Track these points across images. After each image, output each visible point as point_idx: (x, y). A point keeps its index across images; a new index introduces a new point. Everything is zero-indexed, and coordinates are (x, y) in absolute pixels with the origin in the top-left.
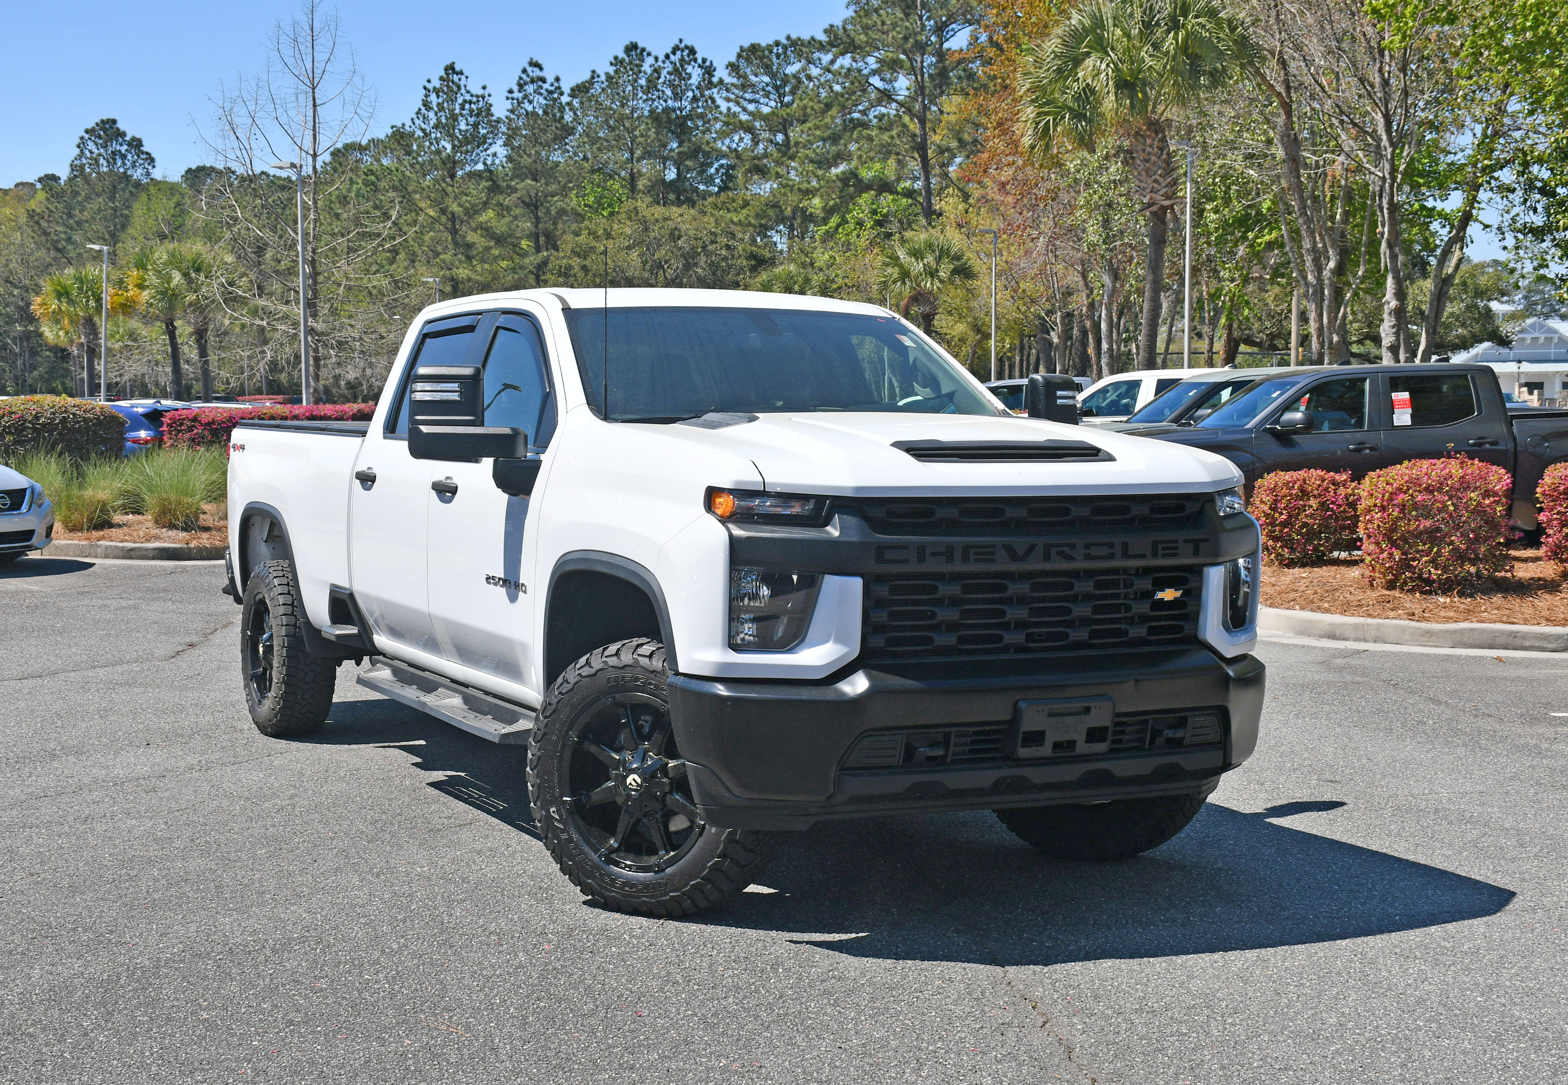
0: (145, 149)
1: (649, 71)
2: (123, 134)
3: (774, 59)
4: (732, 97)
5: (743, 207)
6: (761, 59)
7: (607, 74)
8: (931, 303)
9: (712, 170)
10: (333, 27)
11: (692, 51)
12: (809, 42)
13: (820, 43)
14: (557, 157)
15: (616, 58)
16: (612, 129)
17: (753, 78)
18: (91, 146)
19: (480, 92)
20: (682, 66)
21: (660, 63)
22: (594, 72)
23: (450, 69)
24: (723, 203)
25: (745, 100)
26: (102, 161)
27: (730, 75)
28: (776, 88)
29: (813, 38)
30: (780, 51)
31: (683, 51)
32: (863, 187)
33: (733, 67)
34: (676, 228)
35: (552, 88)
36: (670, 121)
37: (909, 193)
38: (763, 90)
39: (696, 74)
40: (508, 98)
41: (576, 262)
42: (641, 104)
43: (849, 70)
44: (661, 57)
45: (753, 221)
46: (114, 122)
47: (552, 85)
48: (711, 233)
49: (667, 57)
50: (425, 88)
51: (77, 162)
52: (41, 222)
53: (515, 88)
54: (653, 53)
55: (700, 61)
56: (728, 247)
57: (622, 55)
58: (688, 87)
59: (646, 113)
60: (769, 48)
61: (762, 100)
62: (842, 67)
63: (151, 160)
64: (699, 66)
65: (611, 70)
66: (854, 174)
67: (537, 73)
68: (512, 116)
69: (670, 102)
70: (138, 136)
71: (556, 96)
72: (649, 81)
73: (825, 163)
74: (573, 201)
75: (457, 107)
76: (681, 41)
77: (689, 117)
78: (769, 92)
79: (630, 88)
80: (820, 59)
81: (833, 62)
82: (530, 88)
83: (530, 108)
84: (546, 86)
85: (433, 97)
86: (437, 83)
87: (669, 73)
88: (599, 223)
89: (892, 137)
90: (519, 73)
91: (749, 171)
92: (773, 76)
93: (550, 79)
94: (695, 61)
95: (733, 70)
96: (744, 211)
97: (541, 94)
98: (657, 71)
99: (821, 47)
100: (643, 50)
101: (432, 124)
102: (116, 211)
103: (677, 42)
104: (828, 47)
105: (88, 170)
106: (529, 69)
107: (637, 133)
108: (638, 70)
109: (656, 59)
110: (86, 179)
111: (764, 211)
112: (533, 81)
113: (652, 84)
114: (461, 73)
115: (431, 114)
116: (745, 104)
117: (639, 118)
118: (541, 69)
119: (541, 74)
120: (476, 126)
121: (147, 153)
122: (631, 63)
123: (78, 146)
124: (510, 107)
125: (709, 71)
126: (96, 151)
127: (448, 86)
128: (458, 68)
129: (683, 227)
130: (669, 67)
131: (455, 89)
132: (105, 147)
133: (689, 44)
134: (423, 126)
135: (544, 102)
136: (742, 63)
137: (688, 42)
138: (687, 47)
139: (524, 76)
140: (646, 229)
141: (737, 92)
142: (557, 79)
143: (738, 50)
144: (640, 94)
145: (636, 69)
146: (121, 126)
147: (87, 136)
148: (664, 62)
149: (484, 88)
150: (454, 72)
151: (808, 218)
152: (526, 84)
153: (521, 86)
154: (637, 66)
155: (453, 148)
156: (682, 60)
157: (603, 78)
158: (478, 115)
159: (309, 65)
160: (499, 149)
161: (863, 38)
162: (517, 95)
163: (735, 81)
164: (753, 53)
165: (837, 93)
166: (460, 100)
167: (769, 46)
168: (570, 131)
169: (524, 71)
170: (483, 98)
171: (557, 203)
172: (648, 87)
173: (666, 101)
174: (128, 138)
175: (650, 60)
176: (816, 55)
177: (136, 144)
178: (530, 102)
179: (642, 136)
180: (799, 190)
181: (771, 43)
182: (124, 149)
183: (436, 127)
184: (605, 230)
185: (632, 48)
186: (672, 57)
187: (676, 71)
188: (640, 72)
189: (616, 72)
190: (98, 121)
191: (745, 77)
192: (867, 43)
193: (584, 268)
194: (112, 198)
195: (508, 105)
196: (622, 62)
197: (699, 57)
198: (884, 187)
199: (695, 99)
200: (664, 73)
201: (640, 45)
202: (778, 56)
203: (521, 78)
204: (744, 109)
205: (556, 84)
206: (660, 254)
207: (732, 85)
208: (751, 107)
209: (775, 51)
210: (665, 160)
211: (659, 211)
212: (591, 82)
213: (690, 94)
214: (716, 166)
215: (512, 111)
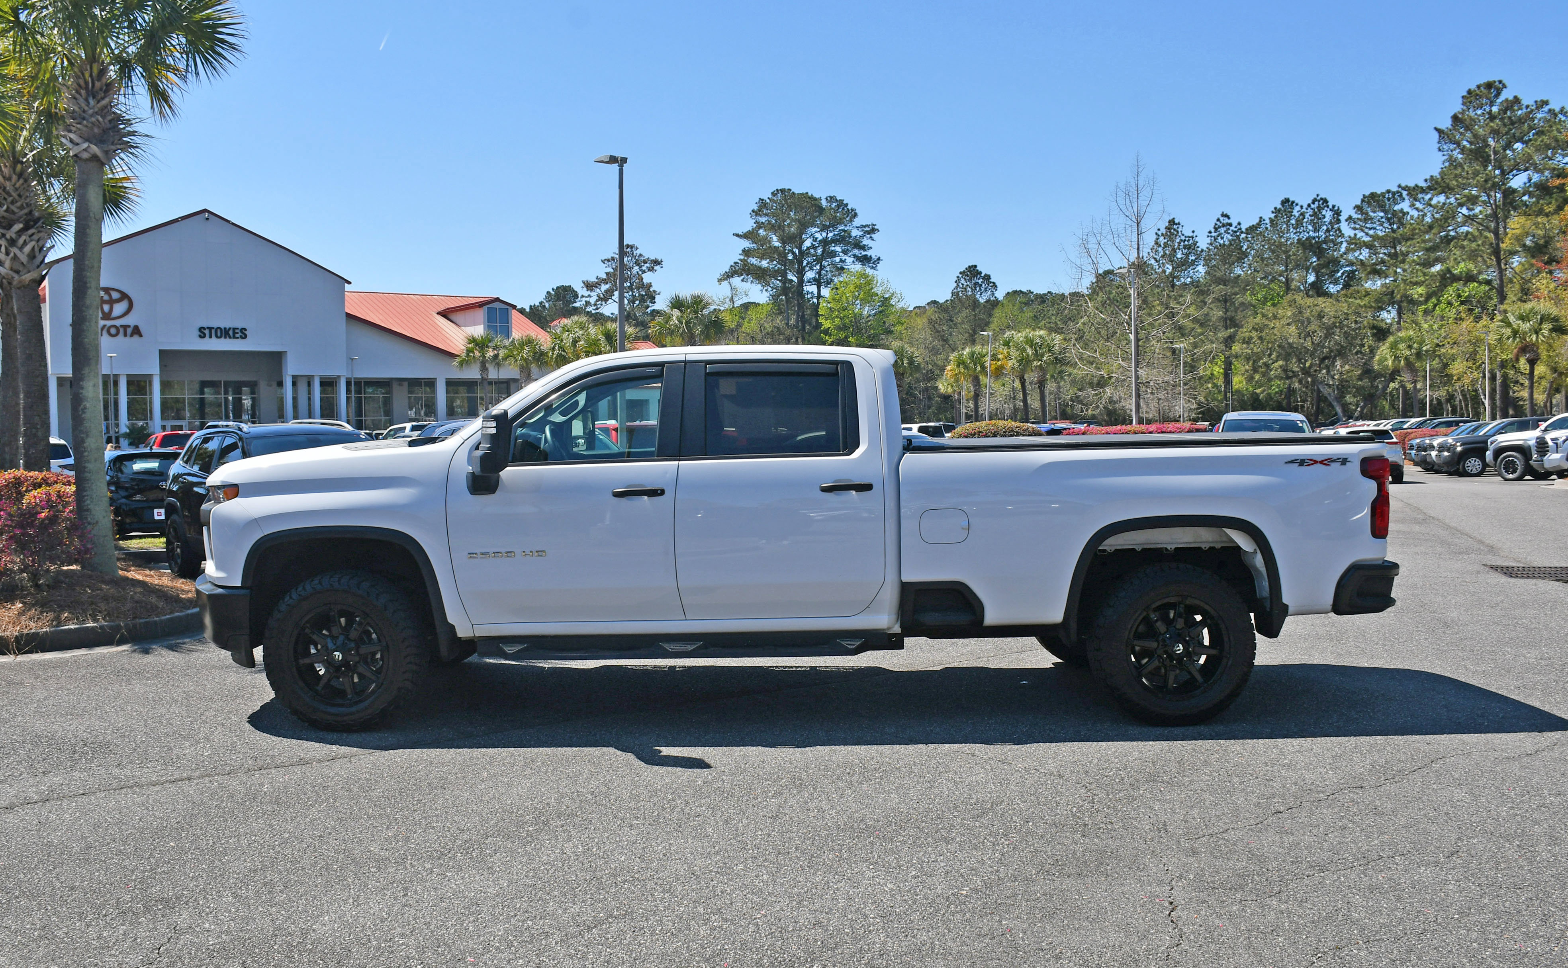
0: (992, 280)
1: (1297, 215)
2: (981, 273)
3: (1386, 201)
4: (1358, 226)
5: (1365, 296)
6: (1378, 201)
7: (1270, 218)
8: (1534, 351)
9: (1339, 274)
10: (1151, 183)
11: (1325, 201)
12: (1414, 188)
13: (1422, 188)
14: (1238, 271)
15: (1275, 208)
16: (1273, 252)
17: (1371, 214)
18: (963, 281)
19: (1191, 234)
20: (1319, 211)
21: (1304, 210)
22: (1261, 218)
23: (1172, 222)
24: (1352, 294)
25: (1367, 228)
26: (969, 289)
27: (1356, 213)
28: (1388, 219)
29: (1416, 186)
30: (1390, 196)
31: (1319, 201)
32: (1456, 279)
33: (1358, 208)
34: (1322, 311)
35: (1236, 229)
36: (1311, 245)
37: (1488, 282)
38: (1379, 221)
39: (1328, 215)
40: (1208, 236)
41: (1254, 334)
42: (1292, 236)
43: (1444, 204)
44: (1305, 206)
45: (1373, 305)
46: (976, 266)
47: (1236, 227)
48: (1346, 314)
49: (1309, 205)
50: (1156, 234)
51: (955, 291)
52: (936, 325)
53: (1213, 230)
54: (1300, 204)
55: (1331, 207)
56: (1356, 322)
57: (1279, 206)
58: (1324, 224)
59: (1296, 241)
60: (1383, 195)
61: (1378, 228)
62: (1439, 202)
63: (995, 286)
64: (1331, 210)
65: (1272, 216)
66: (1448, 270)
67: (1226, 221)
68: (1211, 247)
69: (1311, 233)
70: (988, 273)
71: (1238, 234)
72: (1297, 221)
73: (1428, 264)
74: (1248, 297)
75: (1177, 244)
76: (1318, 195)
77: (1325, 241)
78: (1383, 222)
79: (1285, 226)
80: (1423, 198)
81: (1431, 199)
82: (1222, 230)
83: (1222, 242)
84: (1231, 228)
85: (1162, 238)
86: (1163, 231)
87: (1310, 215)
88: (1269, 309)
89: (1479, 245)
90: (1215, 221)
91: (1369, 273)
92: (1386, 212)
93: (1235, 224)
94: (1328, 207)
95: (1358, 210)
96: (1366, 299)
97: (1229, 233)
98: (1303, 214)
99: (1423, 190)
100: (1293, 202)
101: (1160, 255)
102: (975, 316)
103: (1315, 196)
104: (1428, 190)
105: (961, 295)
106: (1221, 219)
107: (1291, 253)
108: (1290, 215)
109: (1302, 207)
110: (960, 299)
111: (1381, 298)
112: (1224, 226)
113: (1299, 223)
114: (1179, 224)
115: (1160, 249)
116: (1366, 230)
117: (1291, 244)
118: (1229, 218)
119: (1229, 221)
120: (1187, 255)
121: (994, 283)
122: (1285, 211)
123: (956, 282)
124: (1209, 242)
125: (1337, 213)
126: (965, 284)
127: (1170, 232)
128: (1176, 221)
129: (1327, 310)
130: (1310, 212)
131: (1176, 233)
132: (970, 280)
133: (1323, 197)
134: (1155, 256)
135: (1231, 238)
136: (1365, 206)
137: (1322, 196)
138: (1321, 199)
139: (1218, 223)
140: (1300, 312)
141: (1361, 223)
142: (1239, 224)
143: (1362, 197)
144: (1292, 230)
145: (1289, 215)
146: (979, 268)
147: (960, 276)
148: (1307, 209)
149: (1193, 232)
150: (1174, 224)
151: (1412, 302)
152: (1220, 227)
153: (1216, 229)
154: (1289, 212)
155: (1173, 268)
156: (1319, 207)
157: (1268, 221)
158: (1189, 249)
159: (1136, 210)
160: (1201, 269)
161: (1454, 182)
162: (1213, 234)
163: (1360, 216)
164: (1372, 198)
165: (1437, 219)
166: (1178, 240)
167: (1382, 193)
168: (1245, 254)
169: (1218, 220)
170: (1193, 238)
171: (1239, 299)
172: (1297, 225)
173: (1308, 233)
174: (982, 275)
175: (1298, 208)
176: (1420, 196)
177: (987, 278)
178: (1222, 238)
179: (1294, 255)
180: (1411, 282)
181: (1384, 191)
182: (980, 281)
183: (1163, 256)
184: (1273, 314)
185: (1286, 201)
186: (1312, 206)
187: (1315, 214)
188: (1292, 216)
189: (1276, 217)
190: (967, 267)
191: (1367, 214)
192: (1457, 185)
193: (1260, 338)
194: (974, 310)
195: (1208, 240)
196: (1279, 210)
197: (1330, 205)
198: (1470, 278)
199: (1328, 231)
200: (1307, 216)
201: (1291, 199)
202: (1389, 199)
203: (1216, 224)
204: (1367, 234)
205: (1239, 227)
206: (1313, 327)
207: (1358, 219)
208: (1371, 232)
209: (1387, 196)
210: (1307, 269)
211: (1309, 301)
212: (1259, 224)
213: (1325, 228)
214: (1341, 272)
215: (1211, 244)
